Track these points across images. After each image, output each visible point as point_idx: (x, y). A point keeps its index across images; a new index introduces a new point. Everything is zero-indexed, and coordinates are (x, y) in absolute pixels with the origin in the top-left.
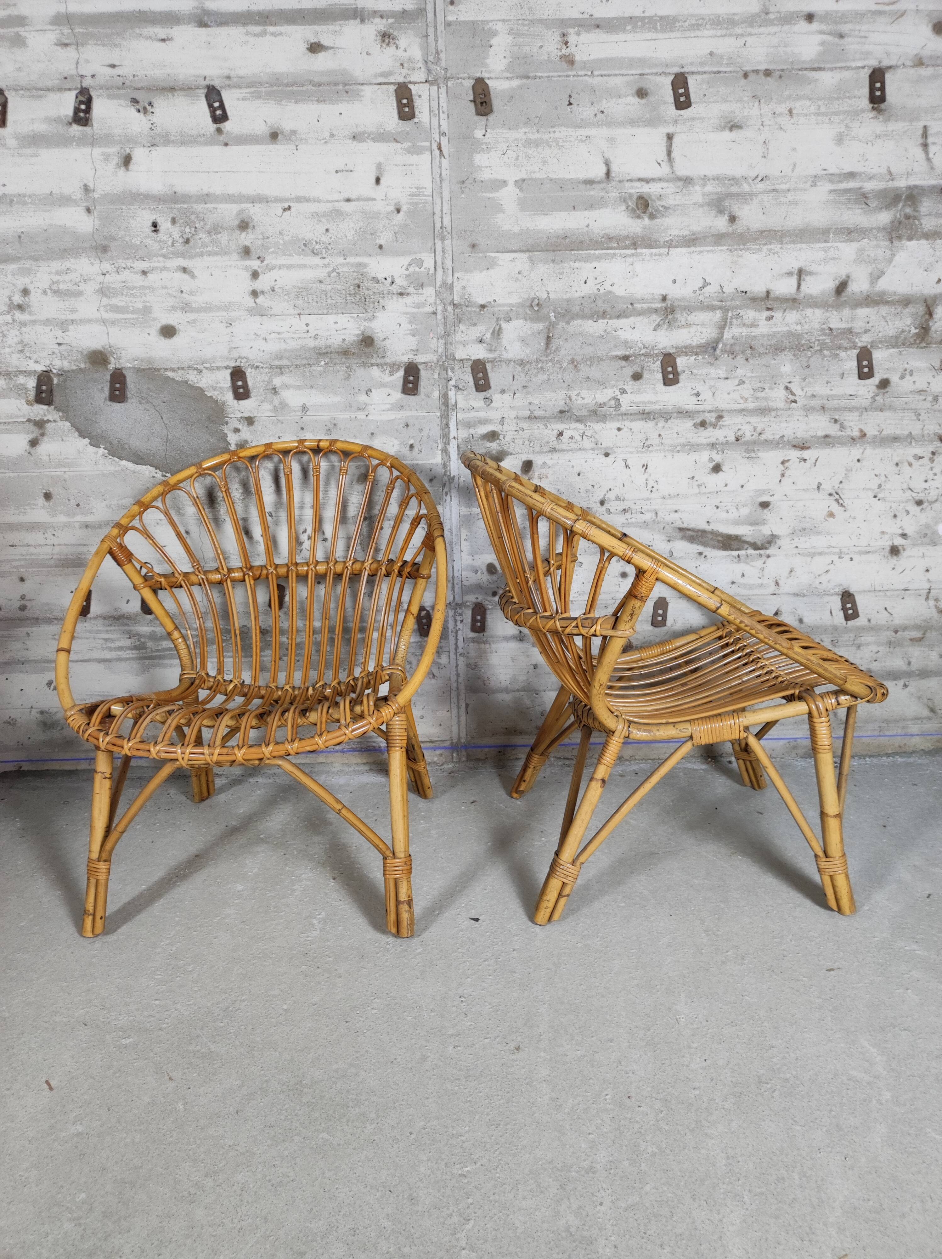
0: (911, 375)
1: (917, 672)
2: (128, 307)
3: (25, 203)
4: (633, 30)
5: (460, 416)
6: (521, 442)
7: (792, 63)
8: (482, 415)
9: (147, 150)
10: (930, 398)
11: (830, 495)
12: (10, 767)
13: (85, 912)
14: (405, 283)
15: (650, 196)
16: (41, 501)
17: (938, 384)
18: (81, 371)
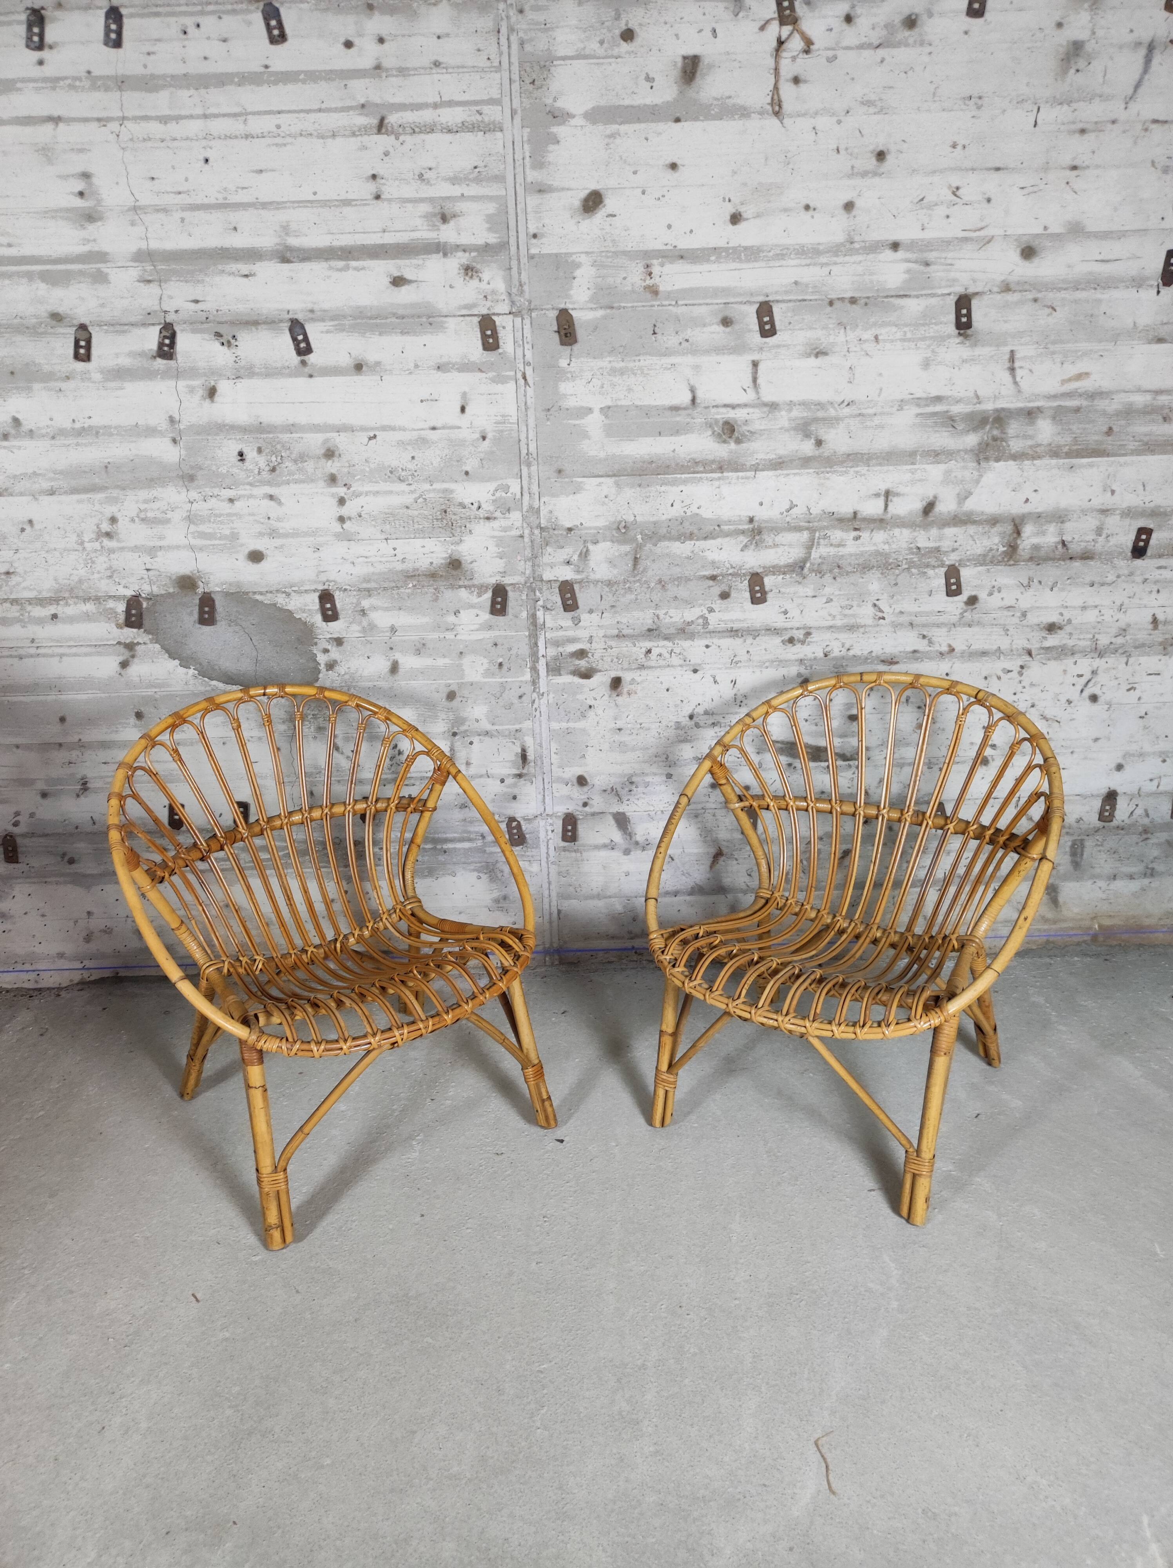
0: (999, 592)
2: (215, 533)
3: (111, 435)
4: (717, 261)
5: (549, 635)
6: (610, 660)
7: (878, 290)
8: (570, 633)
9: (231, 382)
10: (1018, 614)
11: (919, 708)
12: (107, 974)
14: (492, 508)
15: (736, 421)
16: (133, 720)
17: (1026, 600)
18: (170, 595)
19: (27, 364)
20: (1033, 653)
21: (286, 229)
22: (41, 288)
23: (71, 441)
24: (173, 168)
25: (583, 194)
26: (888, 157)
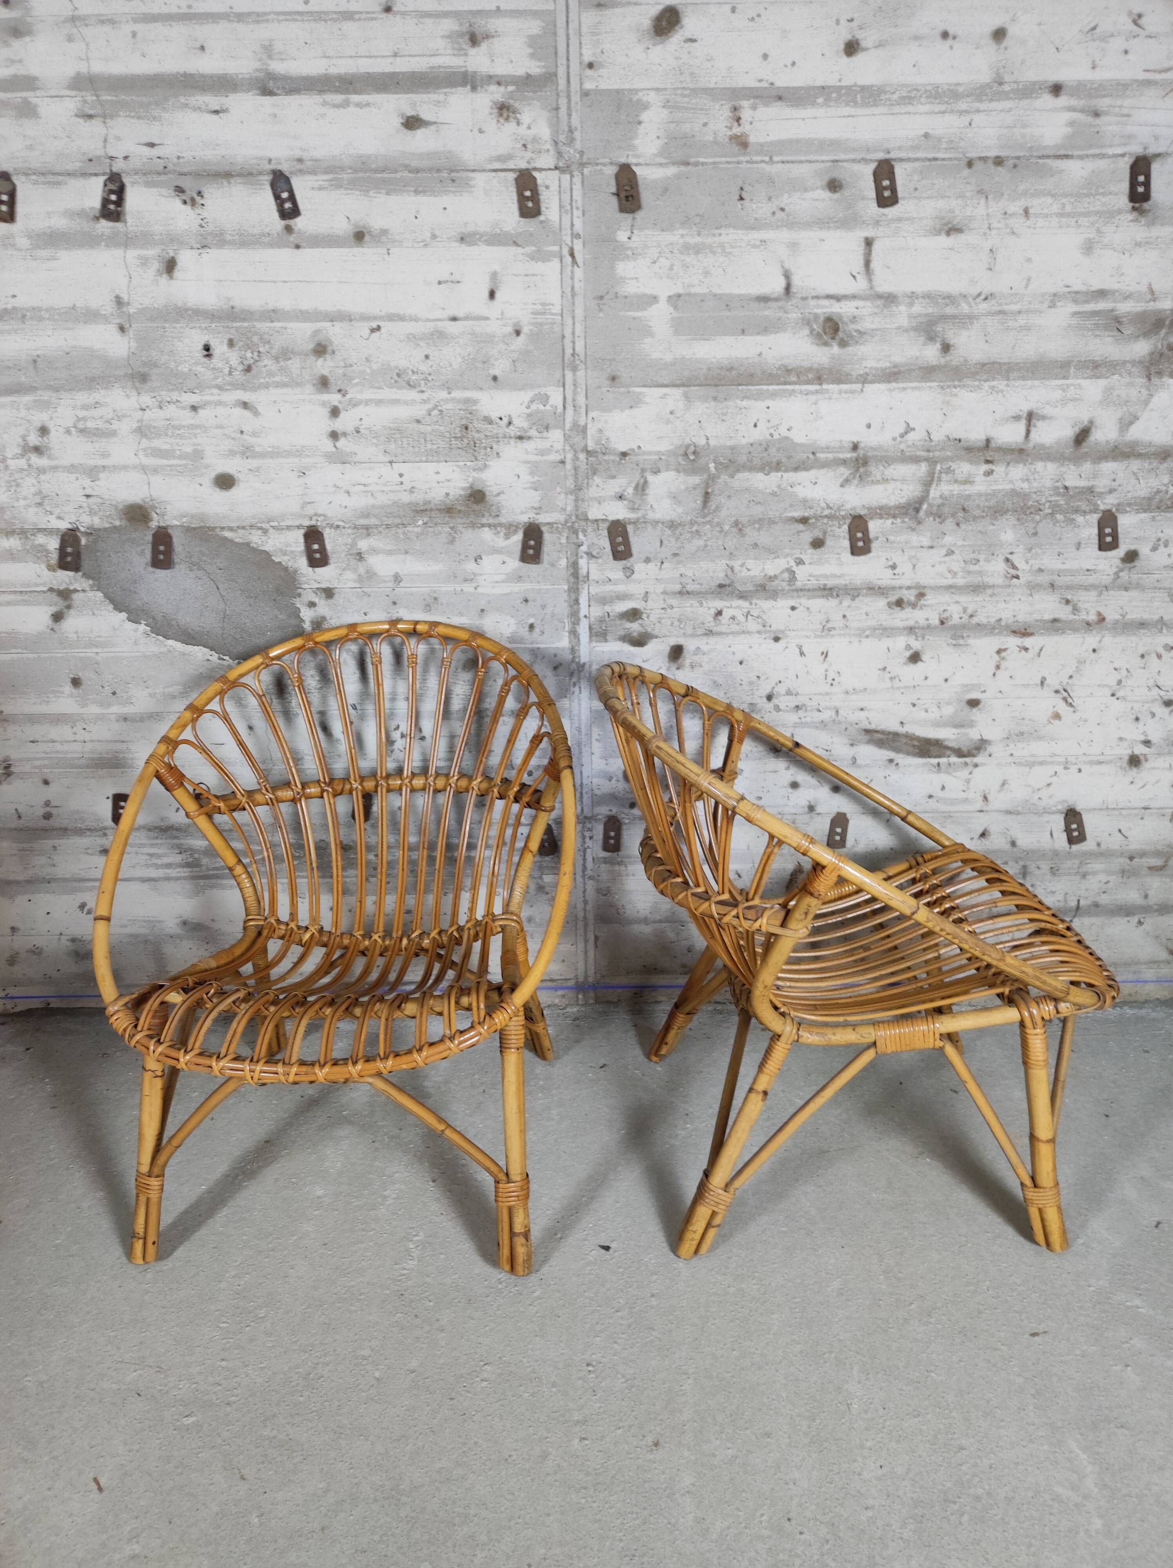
0: (1166, 546)
1: (1156, 907)
2: (173, 450)
3: (41, 319)
4: (827, 103)
5: (594, 590)
6: (669, 623)
7: (1031, 148)
8: (621, 588)
9: (195, 252)
11: (1057, 692)
12: (35, 1004)
13: (134, 1235)
14: (525, 425)
15: (841, 318)
16: (68, 688)
18: (115, 529)
21: (268, 50)
25: (655, 10)
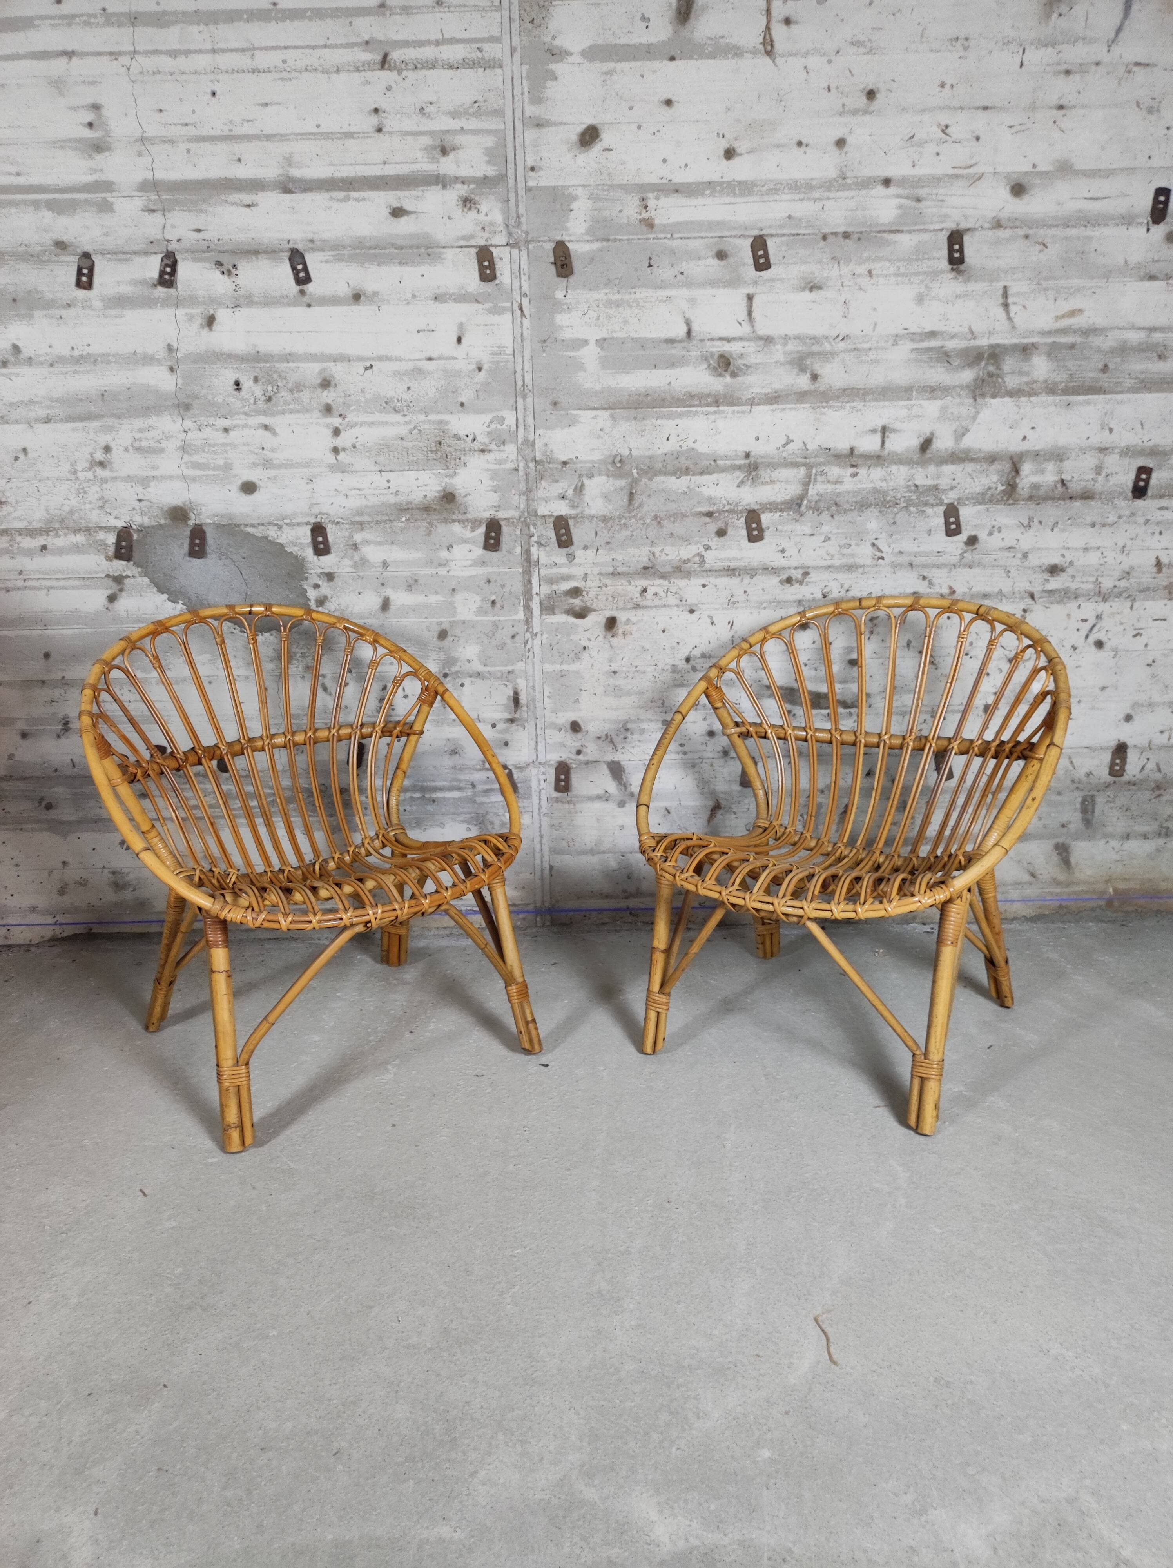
0: (999, 532)
2: (209, 463)
3: (109, 362)
4: (712, 195)
5: (542, 572)
6: (604, 599)
7: (870, 225)
8: (564, 571)
9: (230, 311)
10: (1019, 555)
11: (920, 652)
12: (79, 930)
14: (486, 440)
15: (731, 355)
17: (1027, 541)
18: (160, 526)
19: (29, 292)
20: (1036, 596)
21: (289, 161)
22: (47, 216)
23: (69, 368)
24: (181, 100)
25: (580, 128)
26: (878, 96)
